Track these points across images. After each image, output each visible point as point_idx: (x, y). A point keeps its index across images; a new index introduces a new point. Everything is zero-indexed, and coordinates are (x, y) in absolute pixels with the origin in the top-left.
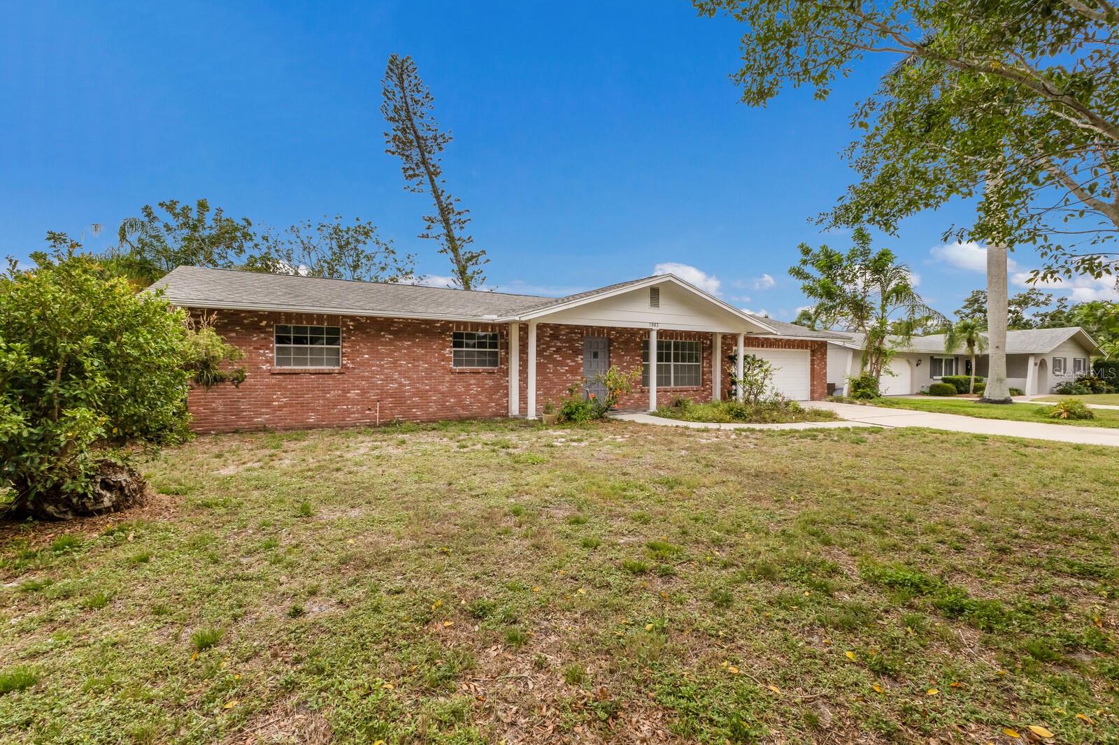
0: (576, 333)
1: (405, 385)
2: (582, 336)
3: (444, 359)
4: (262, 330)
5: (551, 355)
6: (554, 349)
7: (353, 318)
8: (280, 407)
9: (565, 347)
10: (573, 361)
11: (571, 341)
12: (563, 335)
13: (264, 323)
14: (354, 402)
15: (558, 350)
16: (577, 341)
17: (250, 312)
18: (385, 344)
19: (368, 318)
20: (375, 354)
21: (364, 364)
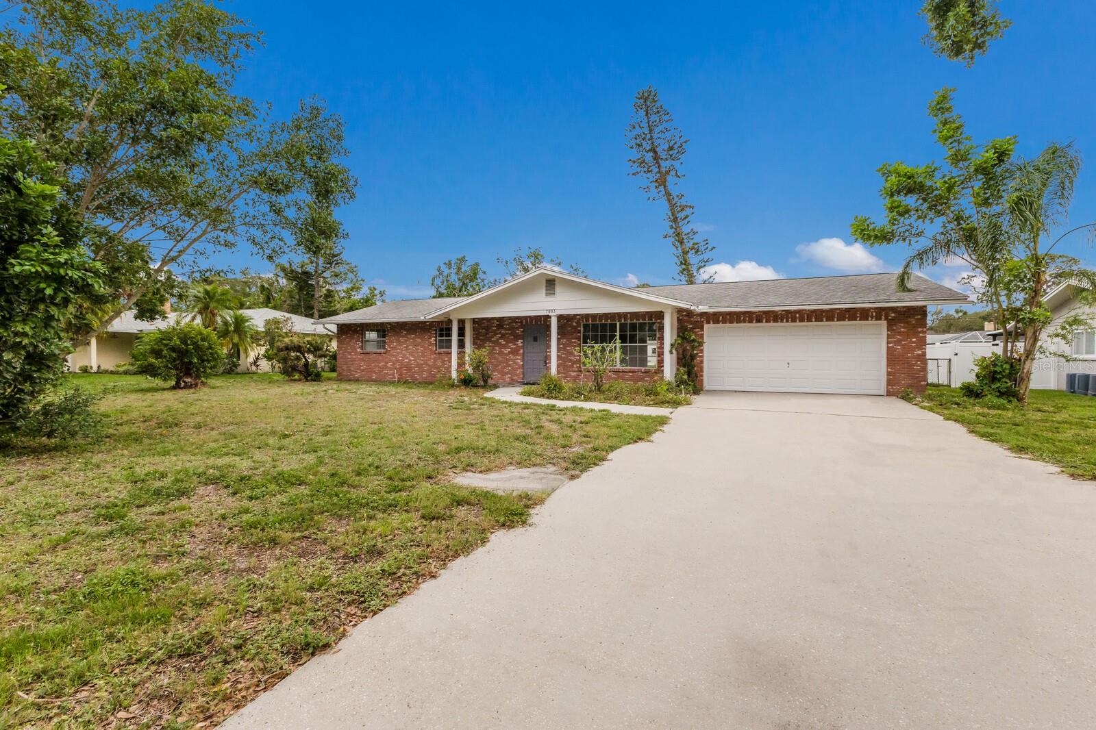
0: (516, 322)
1: (412, 361)
2: (522, 324)
3: (431, 344)
4: (357, 332)
5: (498, 340)
6: (500, 336)
7: (389, 323)
8: (364, 370)
9: (507, 334)
10: (515, 344)
11: (512, 329)
12: (506, 325)
13: (358, 329)
14: (390, 369)
15: (503, 336)
16: (518, 328)
17: (354, 324)
18: (403, 337)
19: (395, 323)
20: (398, 341)
21: (394, 348)
